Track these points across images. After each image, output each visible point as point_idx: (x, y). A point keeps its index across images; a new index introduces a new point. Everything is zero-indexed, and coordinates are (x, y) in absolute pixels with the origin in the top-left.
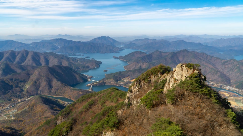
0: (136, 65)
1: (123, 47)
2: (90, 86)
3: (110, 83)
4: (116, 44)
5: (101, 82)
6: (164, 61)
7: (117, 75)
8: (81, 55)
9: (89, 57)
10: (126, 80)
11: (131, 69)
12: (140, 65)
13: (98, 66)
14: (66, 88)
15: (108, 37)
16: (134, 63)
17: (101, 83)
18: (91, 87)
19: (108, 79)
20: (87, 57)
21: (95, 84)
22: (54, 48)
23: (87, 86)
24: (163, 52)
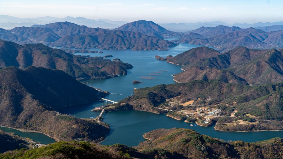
0: (196, 73)
1: (176, 41)
2: (100, 111)
3: (141, 106)
4: (164, 35)
5: (122, 104)
6: (255, 66)
7: (156, 92)
8: (97, 52)
9: (112, 56)
10: (173, 102)
11: (186, 81)
12: (204, 72)
13: (124, 73)
14: (46, 114)
15: (151, 22)
16: (192, 69)
17: (123, 106)
18: (101, 114)
19: (137, 98)
20: (106, 57)
21: (110, 107)
22: (52, 38)
23: (93, 111)
24: (253, 50)
